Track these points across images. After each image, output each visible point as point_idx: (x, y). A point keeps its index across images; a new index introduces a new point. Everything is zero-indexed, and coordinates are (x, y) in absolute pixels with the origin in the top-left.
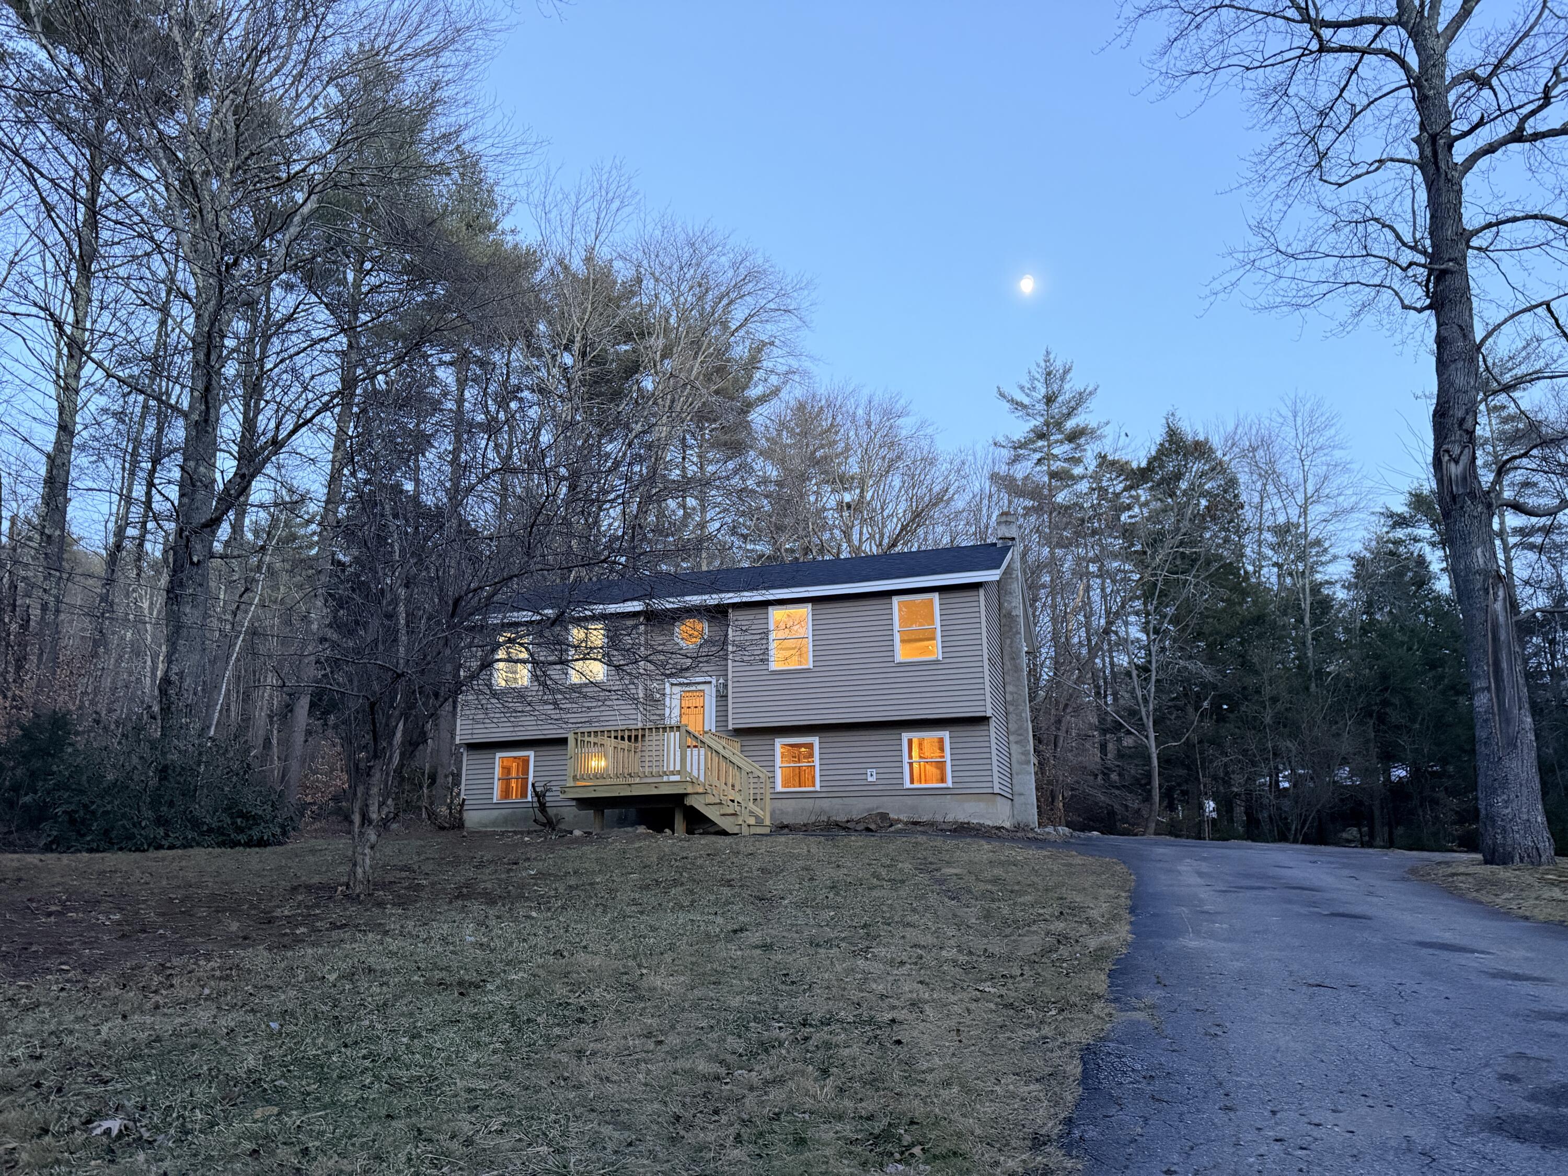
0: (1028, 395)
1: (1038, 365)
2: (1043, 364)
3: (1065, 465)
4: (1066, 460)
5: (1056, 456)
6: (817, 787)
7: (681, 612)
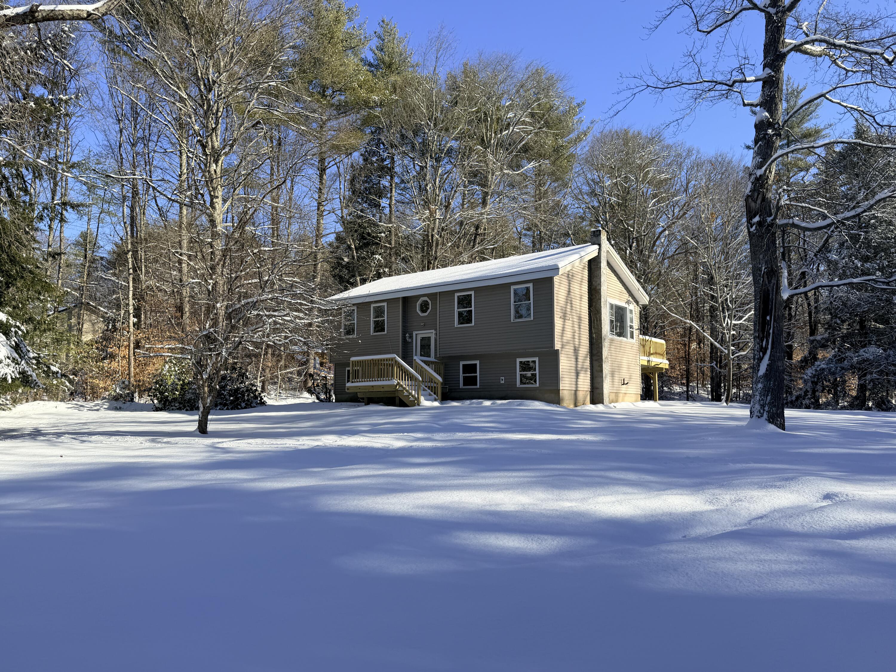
6: (478, 386)
7: (418, 297)
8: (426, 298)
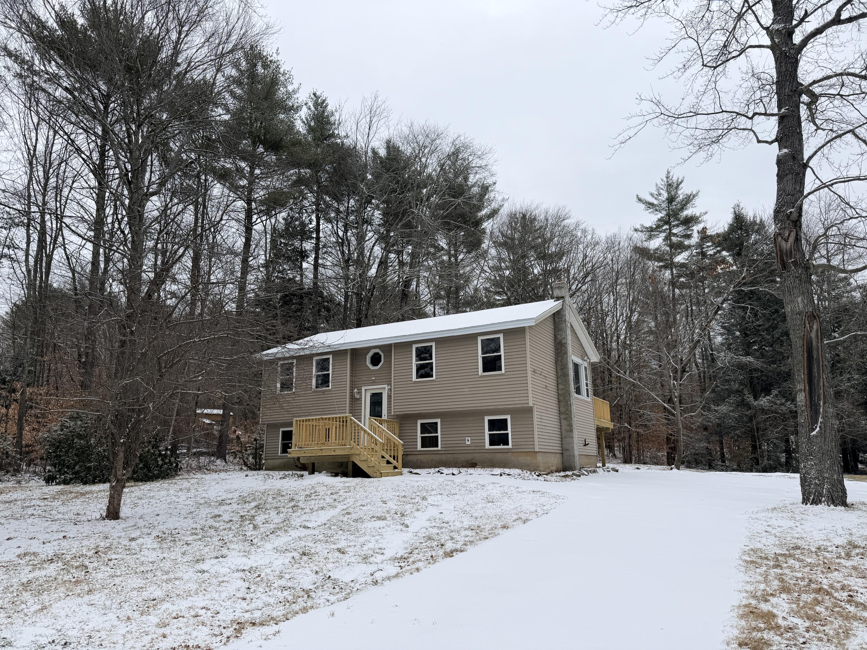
0: (656, 199)
1: (662, 180)
2: (665, 179)
3: (682, 239)
4: (682, 236)
5: (676, 234)
6: (439, 448)
7: (369, 349)
8: (377, 350)
